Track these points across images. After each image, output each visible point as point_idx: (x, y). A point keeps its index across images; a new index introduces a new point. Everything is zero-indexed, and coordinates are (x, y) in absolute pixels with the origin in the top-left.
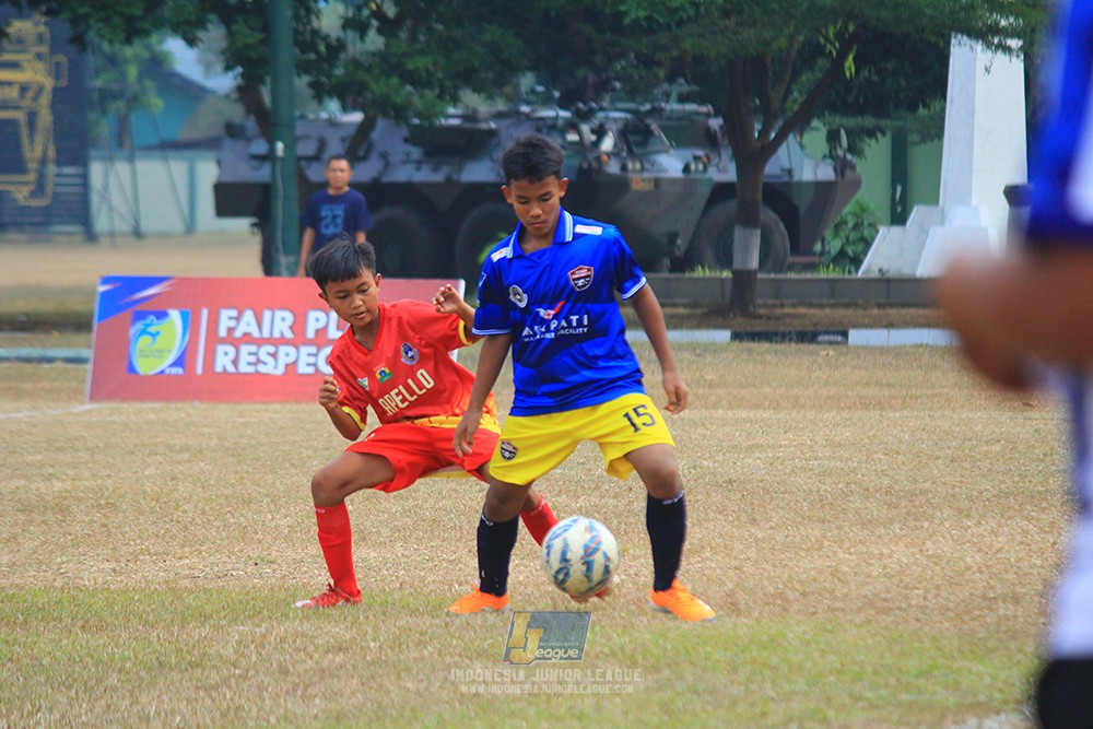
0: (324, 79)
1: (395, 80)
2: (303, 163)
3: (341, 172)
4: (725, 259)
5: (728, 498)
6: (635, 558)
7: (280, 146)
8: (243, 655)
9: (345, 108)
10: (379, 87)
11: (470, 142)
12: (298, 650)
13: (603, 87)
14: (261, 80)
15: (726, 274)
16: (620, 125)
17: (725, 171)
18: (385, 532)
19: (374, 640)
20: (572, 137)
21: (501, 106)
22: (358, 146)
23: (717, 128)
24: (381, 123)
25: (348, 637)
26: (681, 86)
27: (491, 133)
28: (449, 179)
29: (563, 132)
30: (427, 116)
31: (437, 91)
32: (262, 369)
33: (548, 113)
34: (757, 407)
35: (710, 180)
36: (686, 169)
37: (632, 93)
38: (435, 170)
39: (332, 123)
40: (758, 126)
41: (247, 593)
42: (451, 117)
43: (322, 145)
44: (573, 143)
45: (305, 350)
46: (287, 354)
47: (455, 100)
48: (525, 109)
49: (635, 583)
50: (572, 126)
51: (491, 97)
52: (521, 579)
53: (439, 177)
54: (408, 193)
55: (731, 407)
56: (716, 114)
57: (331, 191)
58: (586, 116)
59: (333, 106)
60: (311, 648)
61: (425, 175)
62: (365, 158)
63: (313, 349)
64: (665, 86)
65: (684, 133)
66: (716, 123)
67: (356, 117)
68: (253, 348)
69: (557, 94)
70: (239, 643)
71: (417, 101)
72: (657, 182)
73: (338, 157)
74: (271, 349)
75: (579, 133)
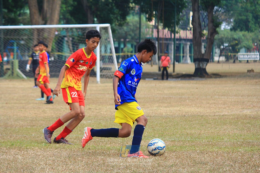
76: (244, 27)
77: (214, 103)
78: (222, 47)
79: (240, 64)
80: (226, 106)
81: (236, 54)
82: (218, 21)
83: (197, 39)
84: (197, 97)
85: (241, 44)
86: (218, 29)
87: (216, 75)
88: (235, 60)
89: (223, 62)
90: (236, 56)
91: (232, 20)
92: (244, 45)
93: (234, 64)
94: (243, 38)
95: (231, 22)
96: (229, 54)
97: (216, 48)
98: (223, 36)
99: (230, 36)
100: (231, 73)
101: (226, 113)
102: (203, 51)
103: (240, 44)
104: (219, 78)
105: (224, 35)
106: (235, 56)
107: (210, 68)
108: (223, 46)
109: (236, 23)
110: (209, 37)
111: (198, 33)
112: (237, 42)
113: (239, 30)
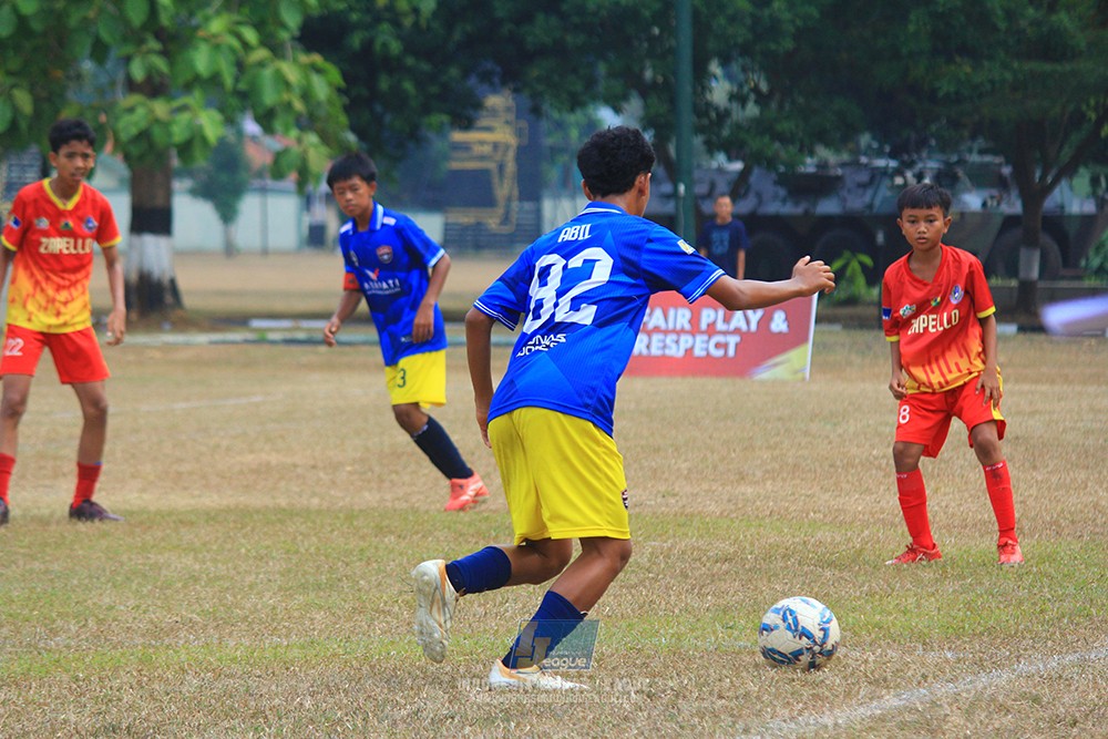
0: (714, 138)
1: (767, 139)
2: (700, 202)
3: (725, 206)
4: (1012, 271)
5: (1016, 450)
6: (945, 495)
7: (682, 188)
8: (654, 563)
9: (730, 159)
10: (755, 144)
11: (823, 184)
12: (695, 560)
13: (922, 143)
14: (668, 139)
15: (1014, 283)
16: (935, 171)
17: (1013, 206)
18: (759, 474)
19: (751, 553)
20: (899, 181)
21: (845, 157)
22: (738, 188)
23: (1008, 176)
24: (756, 171)
25: (732, 551)
26: (980, 142)
27: (839, 179)
28: (806, 213)
29: (892, 177)
30: (791, 165)
31: (798, 146)
32: (668, 352)
33: (881, 163)
34: (1037, 381)
35: (1002, 214)
36: (984, 204)
37: (945, 146)
38: (797, 204)
39: (720, 170)
40: (1038, 174)
41: (657, 518)
42: (809, 165)
43: (713, 186)
44: (899, 187)
45: (700, 339)
46: (686, 341)
47: (812, 153)
48: (864, 160)
49: (945, 513)
50: (899, 172)
51: (838, 151)
52: (860, 509)
53: (799, 210)
54: (777, 222)
55: (1017, 381)
56: (1007, 163)
57: (719, 221)
58: (910, 165)
59: (721, 158)
60: (704, 559)
61: (788, 209)
62: (745, 195)
63: (705, 337)
64: (969, 143)
65: (981, 178)
66: (1006, 171)
67: (738, 166)
68: (661, 336)
69: (887, 149)
70: (652, 554)
71: (783, 154)
72: (962, 214)
73: (723, 195)
74: (674, 337)
75: (905, 178)
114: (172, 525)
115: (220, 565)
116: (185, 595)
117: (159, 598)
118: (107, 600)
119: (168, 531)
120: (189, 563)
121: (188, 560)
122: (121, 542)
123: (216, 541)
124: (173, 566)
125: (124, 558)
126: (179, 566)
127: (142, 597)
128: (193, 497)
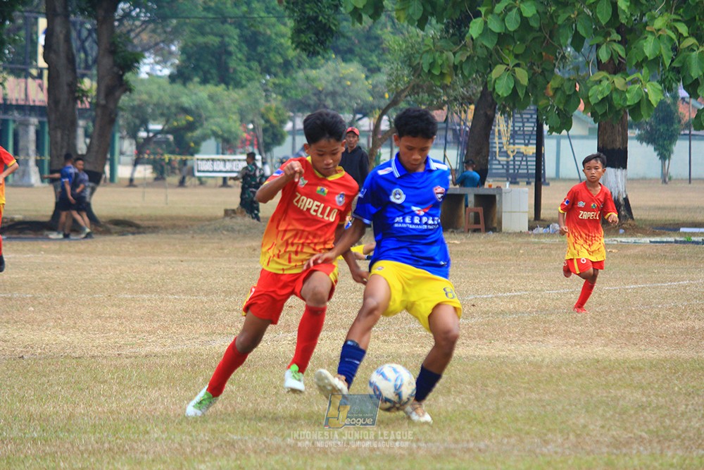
76: (214, 71)
77: (119, 317)
78: (143, 134)
79: (201, 190)
80: (156, 325)
81: (189, 157)
82: (130, 48)
83: (61, 107)
84: (62, 295)
85: (206, 124)
86: (129, 76)
87: (125, 226)
88: (186, 175)
89: (146, 184)
90: (189, 163)
91: (173, 48)
92: (214, 128)
93: (180, 190)
94: (210, 104)
95: (171, 53)
96: (167, 157)
97: (122, 138)
98: (145, 97)
99: (167, 100)
100: (171, 218)
101: (158, 350)
102: (82, 145)
103: (202, 125)
104: (133, 233)
105: (150, 94)
106: (184, 163)
107: (104, 201)
108: (148, 131)
109: (189, 57)
110: (103, 102)
111: (66, 88)
112: (190, 119)
113: (196, 79)
114: (626, 370)
115: (660, 398)
116: (636, 419)
117: (618, 421)
118: (582, 421)
119: (624, 374)
120: (638, 396)
121: (638, 395)
122: (591, 381)
123: (657, 382)
124: (627, 398)
125: (594, 392)
126: (631, 398)
127: (607, 419)
128: (640, 350)
